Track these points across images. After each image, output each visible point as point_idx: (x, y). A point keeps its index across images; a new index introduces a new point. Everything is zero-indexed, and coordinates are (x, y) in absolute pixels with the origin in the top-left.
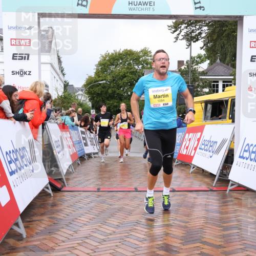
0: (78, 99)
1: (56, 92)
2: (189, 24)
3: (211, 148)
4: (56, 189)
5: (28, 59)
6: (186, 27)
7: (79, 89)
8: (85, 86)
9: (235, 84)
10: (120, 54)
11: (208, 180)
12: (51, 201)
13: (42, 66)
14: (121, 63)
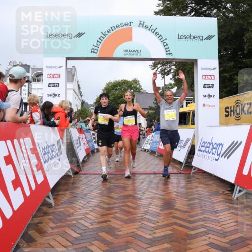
1: (76, 107)
2: (163, 64)
5: (58, 86)
6: (161, 66)
7: (91, 105)
8: (95, 103)
9: (194, 102)
10: (120, 83)
13: (68, 91)
14: (119, 88)
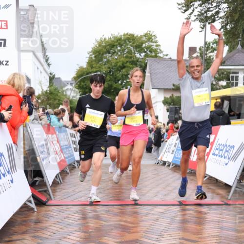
0: (66, 95)
1: (40, 86)
3: (227, 153)
4: (40, 203)
8: (75, 78)
10: (120, 39)
11: (222, 192)
12: (34, 217)
14: (119, 51)
